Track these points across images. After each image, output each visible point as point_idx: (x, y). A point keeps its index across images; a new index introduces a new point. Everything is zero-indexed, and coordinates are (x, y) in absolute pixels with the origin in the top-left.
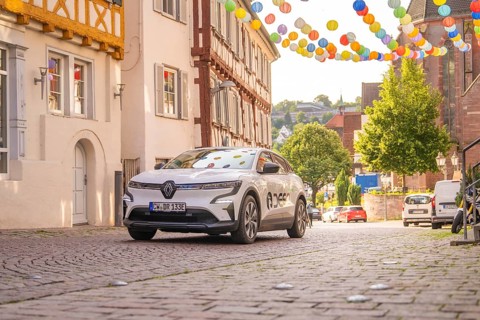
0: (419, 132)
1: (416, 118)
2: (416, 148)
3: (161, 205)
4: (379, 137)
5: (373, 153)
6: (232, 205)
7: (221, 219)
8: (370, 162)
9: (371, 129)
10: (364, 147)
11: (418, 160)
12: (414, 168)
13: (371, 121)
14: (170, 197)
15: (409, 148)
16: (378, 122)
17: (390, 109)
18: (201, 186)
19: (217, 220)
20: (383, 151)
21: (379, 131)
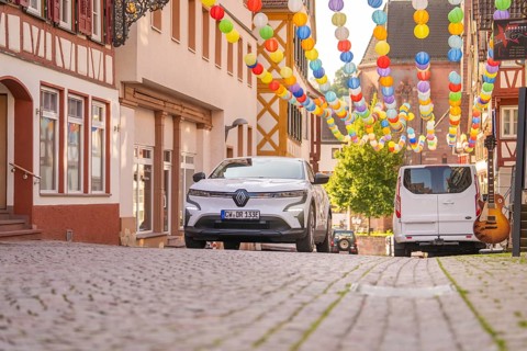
0: (386, 178)
1: (383, 165)
2: (384, 192)
3: (234, 213)
4: (350, 181)
5: (343, 196)
6: (302, 213)
7: (293, 227)
8: (340, 204)
9: (342, 174)
10: (335, 190)
11: (385, 204)
12: (382, 210)
13: (342, 165)
14: (243, 206)
15: (377, 193)
16: (349, 167)
17: (360, 155)
18: (273, 194)
19: (289, 228)
20: (354, 194)
21: (349, 175)
